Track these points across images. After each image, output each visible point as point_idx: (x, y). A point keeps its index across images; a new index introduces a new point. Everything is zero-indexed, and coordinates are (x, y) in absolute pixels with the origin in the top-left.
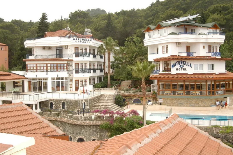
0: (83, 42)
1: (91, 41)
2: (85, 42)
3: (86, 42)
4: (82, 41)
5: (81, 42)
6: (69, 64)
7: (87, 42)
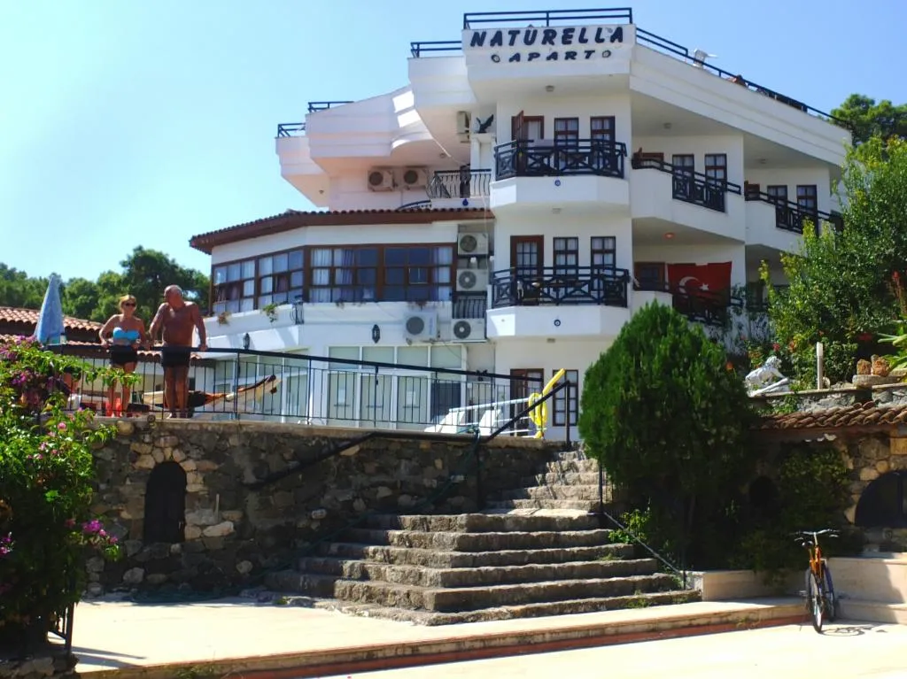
0: (554, 56)
1: (614, 47)
2: (571, 55)
3: (581, 55)
4: (546, 50)
5: (533, 56)
6: (469, 242)
7: (589, 54)
